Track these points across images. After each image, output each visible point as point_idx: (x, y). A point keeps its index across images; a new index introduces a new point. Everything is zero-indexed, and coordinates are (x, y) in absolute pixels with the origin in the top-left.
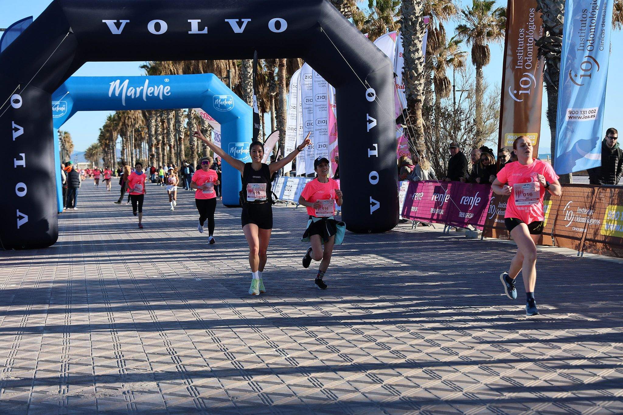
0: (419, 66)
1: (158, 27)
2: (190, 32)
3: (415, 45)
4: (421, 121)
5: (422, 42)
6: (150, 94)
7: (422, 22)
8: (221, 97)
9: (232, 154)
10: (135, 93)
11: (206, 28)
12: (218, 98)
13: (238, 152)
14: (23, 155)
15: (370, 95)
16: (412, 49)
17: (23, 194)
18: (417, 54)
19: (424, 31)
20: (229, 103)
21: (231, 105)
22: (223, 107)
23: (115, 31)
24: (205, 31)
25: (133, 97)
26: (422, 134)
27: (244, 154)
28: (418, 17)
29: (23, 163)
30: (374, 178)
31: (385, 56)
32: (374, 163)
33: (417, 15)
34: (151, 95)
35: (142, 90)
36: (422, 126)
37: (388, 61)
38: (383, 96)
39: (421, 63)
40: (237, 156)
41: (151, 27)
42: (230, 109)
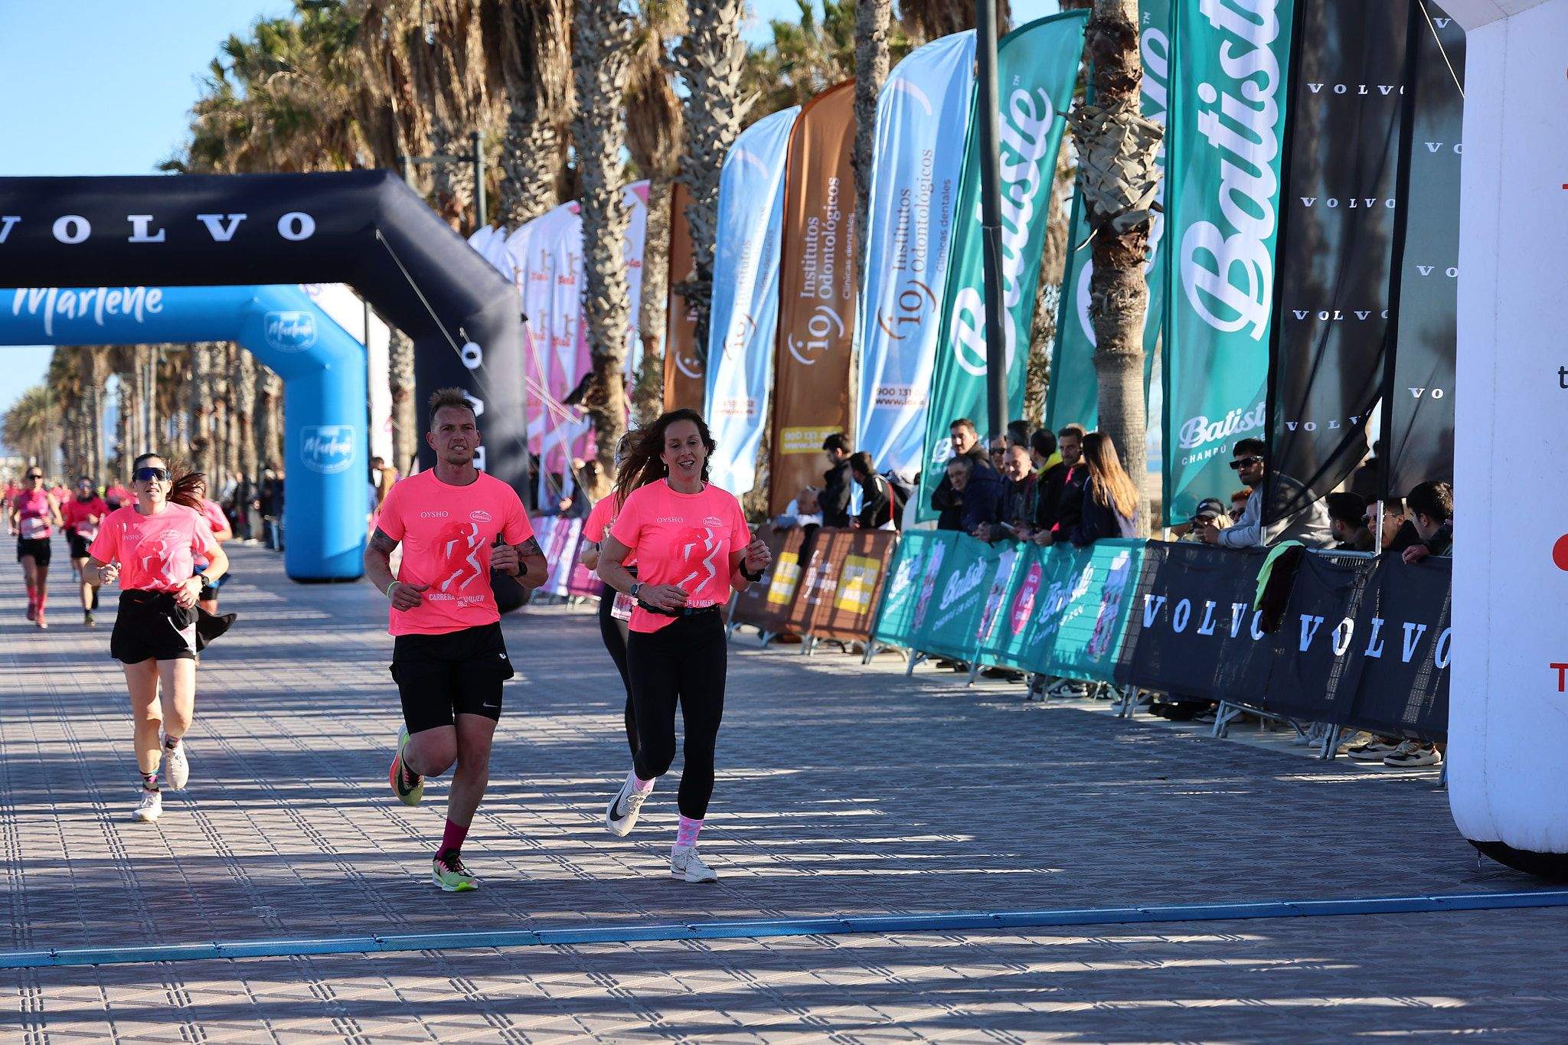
0: (613, 290)
1: (72, 229)
2: (131, 239)
3: (605, 247)
4: (619, 399)
5: (621, 243)
6: (114, 308)
7: (620, 201)
8: (286, 316)
9: (310, 455)
10: (77, 306)
11: (162, 232)
12: (278, 320)
13: (325, 449)
15: (471, 356)
16: (600, 254)
18: (608, 265)
19: (625, 219)
20: (305, 330)
21: (311, 336)
22: (288, 340)
25: (71, 315)
26: (620, 424)
27: (339, 457)
28: (611, 192)
31: (506, 281)
33: (609, 188)
34: (115, 312)
35: (94, 299)
36: (621, 410)
37: (510, 291)
38: (495, 358)
39: (618, 284)
40: (322, 459)
41: (59, 229)
42: (306, 344)
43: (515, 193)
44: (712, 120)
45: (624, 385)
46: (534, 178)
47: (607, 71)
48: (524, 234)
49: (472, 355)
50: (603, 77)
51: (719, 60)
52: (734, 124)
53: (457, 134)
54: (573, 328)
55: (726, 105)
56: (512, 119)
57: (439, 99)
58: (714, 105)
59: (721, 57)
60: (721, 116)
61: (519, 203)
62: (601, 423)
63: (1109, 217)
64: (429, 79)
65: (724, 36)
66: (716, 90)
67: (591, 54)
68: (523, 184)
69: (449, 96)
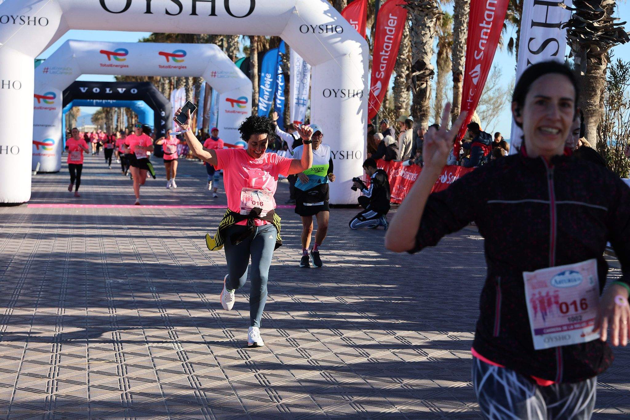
1: (96, 90)
2: (106, 92)
8: (138, 103)
11: (111, 91)
16: (188, 96)
20: (142, 106)
33: (190, 86)
42: (142, 109)
46: (182, 80)
48: (179, 91)
49: (163, 114)
61: (179, 85)
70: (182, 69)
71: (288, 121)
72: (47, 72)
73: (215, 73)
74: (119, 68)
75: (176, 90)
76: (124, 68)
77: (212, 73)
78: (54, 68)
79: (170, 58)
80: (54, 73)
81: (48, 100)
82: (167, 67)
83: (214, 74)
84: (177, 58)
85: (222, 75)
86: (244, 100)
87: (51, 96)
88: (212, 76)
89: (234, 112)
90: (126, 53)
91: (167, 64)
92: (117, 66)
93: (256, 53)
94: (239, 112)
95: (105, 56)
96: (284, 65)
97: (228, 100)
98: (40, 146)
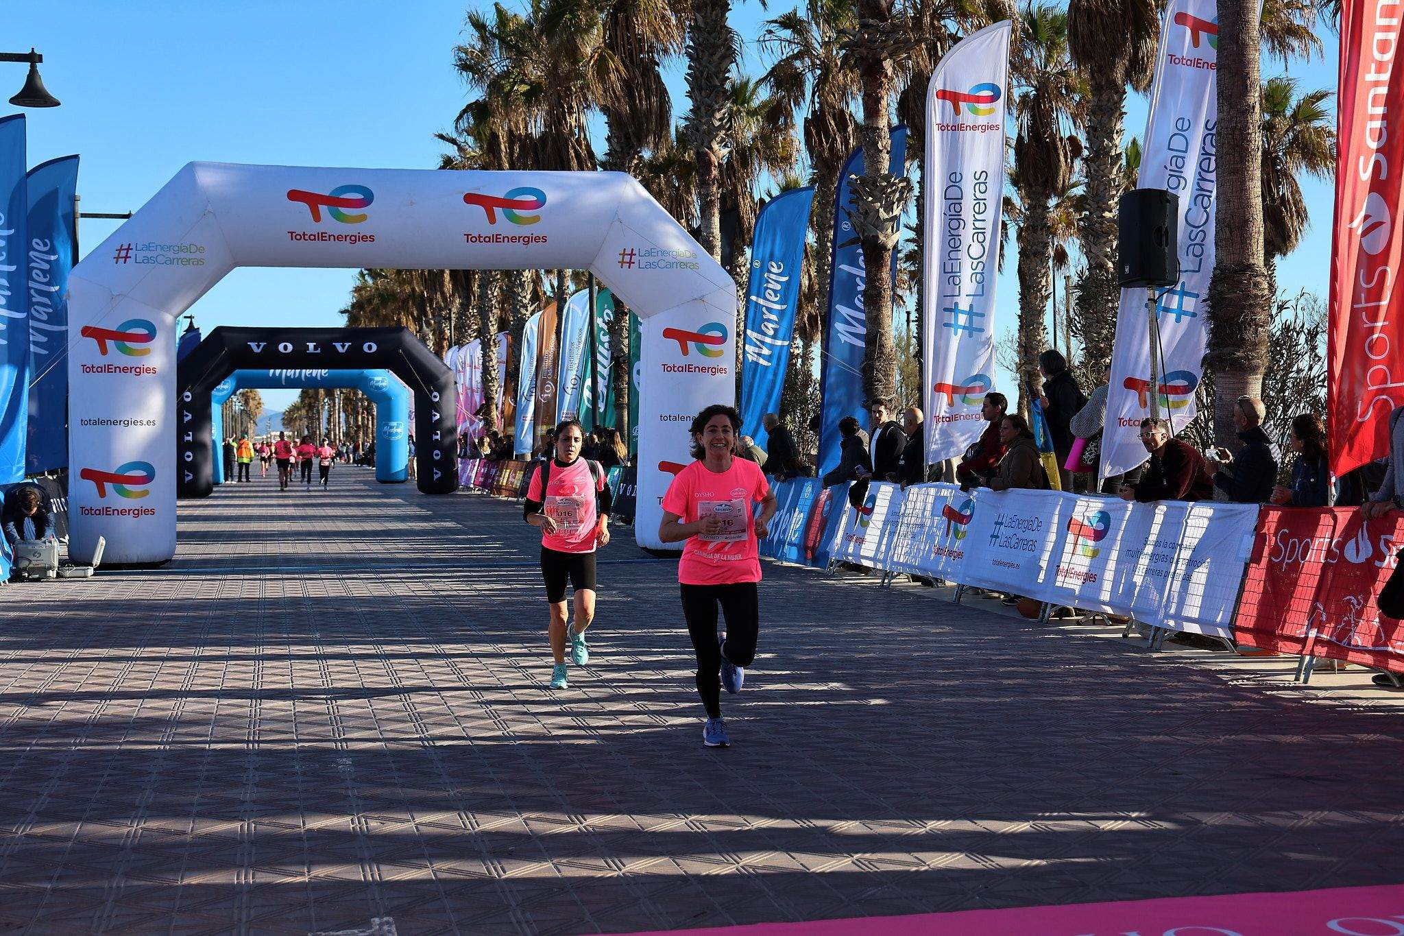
0: (493, 372)
1: (286, 348)
2: (308, 351)
3: (490, 356)
4: (495, 414)
5: (496, 354)
6: (309, 374)
7: (494, 339)
8: (376, 379)
9: (385, 433)
11: (319, 349)
12: (373, 380)
13: (392, 432)
14: (191, 433)
15: (435, 397)
16: (488, 359)
17: (189, 460)
18: (491, 363)
19: (496, 345)
20: (384, 384)
21: (386, 386)
22: (377, 388)
23: (256, 350)
24: (319, 351)
25: (292, 377)
27: (397, 434)
28: (492, 335)
29: (190, 438)
30: (437, 455)
31: (449, 370)
32: (437, 444)
34: (309, 376)
36: (495, 417)
37: (451, 373)
38: (444, 398)
39: (494, 370)
40: (390, 434)
41: (281, 347)
42: (384, 390)
43: (463, 333)
44: (521, 313)
45: (497, 408)
47: (491, 290)
48: (465, 348)
50: (489, 292)
51: (523, 290)
52: (528, 314)
53: (446, 307)
54: (479, 385)
55: (525, 307)
56: (461, 304)
57: (439, 295)
58: (520, 307)
59: (523, 289)
60: (524, 312)
61: (464, 337)
62: (488, 423)
63: (618, 358)
64: (435, 286)
65: (525, 281)
66: (521, 301)
67: (485, 283)
68: (465, 330)
69: (443, 294)
70: (533, 245)
71: (880, 387)
72: (126, 257)
73: (632, 254)
74: (346, 245)
75: (455, 348)
76: (360, 244)
77: (624, 254)
78: (147, 247)
79: (498, 211)
80: (147, 260)
81: (128, 344)
82: (488, 239)
83: (627, 258)
84: (517, 212)
85: (651, 259)
86: (719, 334)
87: (145, 332)
88: (622, 262)
89: (689, 368)
90: (367, 200)
91: (487, 230)
92: (339, 238)
93: (716, 212)
94: (703, 370)
95: (303, 207)
96: (866, 213)
97: (669, 333)
98: (109, 486)
